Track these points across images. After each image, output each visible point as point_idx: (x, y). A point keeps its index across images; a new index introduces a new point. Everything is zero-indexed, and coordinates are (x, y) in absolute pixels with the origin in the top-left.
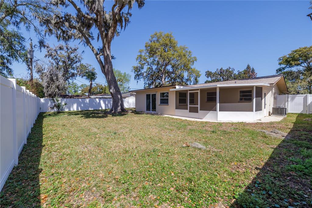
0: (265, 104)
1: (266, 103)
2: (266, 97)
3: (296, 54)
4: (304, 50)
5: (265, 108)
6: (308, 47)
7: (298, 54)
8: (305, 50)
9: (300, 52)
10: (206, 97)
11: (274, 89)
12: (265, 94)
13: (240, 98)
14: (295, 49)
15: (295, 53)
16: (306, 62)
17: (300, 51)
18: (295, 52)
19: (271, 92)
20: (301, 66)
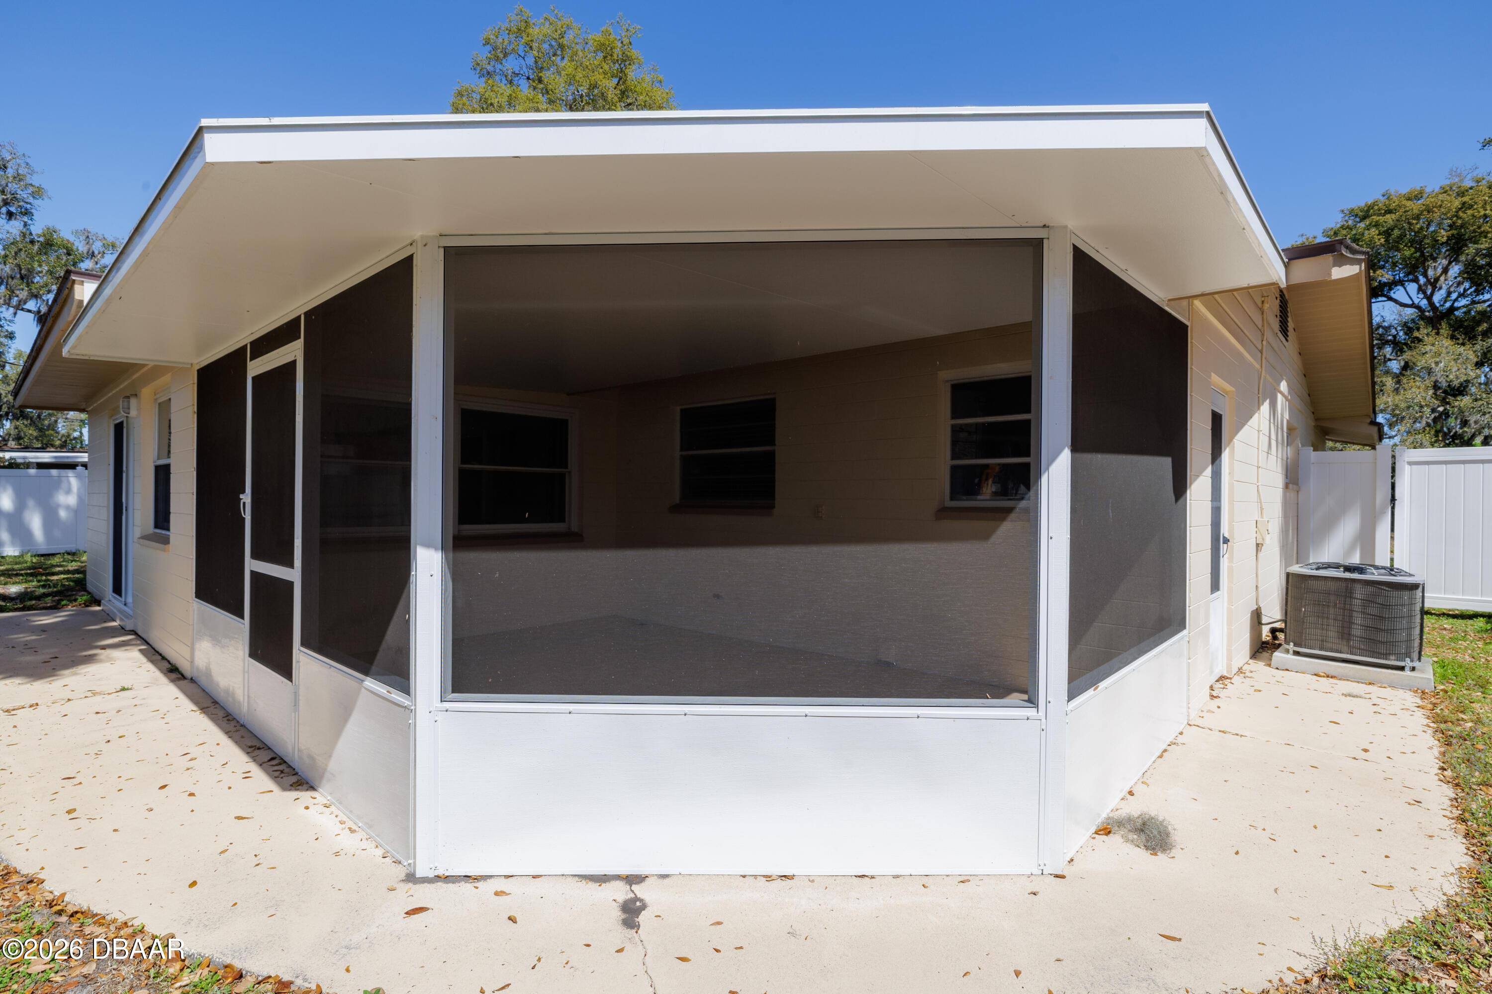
0: (1217, 541)
1: (1225, 531)
2: (1225, 455)
3: (1368, 228)
4: (1408, 203)
5: (1215, 586)
6: (1428, 190)
7: (1377, 225)
8: (1415, 207)
9: (1390, 219)
10: (678, 453)
11: (1284, 386)
12: (1217, 419)
13: (954, 469)
14: (1360, 202)
15: (1362, 225)
16: (1416, 280)
17: (1389, 212)
18: (1363, 219)
19: (1265, 407)
20: (1390, 299)
